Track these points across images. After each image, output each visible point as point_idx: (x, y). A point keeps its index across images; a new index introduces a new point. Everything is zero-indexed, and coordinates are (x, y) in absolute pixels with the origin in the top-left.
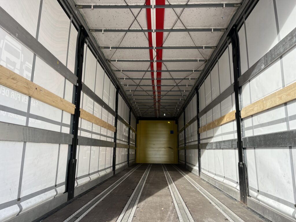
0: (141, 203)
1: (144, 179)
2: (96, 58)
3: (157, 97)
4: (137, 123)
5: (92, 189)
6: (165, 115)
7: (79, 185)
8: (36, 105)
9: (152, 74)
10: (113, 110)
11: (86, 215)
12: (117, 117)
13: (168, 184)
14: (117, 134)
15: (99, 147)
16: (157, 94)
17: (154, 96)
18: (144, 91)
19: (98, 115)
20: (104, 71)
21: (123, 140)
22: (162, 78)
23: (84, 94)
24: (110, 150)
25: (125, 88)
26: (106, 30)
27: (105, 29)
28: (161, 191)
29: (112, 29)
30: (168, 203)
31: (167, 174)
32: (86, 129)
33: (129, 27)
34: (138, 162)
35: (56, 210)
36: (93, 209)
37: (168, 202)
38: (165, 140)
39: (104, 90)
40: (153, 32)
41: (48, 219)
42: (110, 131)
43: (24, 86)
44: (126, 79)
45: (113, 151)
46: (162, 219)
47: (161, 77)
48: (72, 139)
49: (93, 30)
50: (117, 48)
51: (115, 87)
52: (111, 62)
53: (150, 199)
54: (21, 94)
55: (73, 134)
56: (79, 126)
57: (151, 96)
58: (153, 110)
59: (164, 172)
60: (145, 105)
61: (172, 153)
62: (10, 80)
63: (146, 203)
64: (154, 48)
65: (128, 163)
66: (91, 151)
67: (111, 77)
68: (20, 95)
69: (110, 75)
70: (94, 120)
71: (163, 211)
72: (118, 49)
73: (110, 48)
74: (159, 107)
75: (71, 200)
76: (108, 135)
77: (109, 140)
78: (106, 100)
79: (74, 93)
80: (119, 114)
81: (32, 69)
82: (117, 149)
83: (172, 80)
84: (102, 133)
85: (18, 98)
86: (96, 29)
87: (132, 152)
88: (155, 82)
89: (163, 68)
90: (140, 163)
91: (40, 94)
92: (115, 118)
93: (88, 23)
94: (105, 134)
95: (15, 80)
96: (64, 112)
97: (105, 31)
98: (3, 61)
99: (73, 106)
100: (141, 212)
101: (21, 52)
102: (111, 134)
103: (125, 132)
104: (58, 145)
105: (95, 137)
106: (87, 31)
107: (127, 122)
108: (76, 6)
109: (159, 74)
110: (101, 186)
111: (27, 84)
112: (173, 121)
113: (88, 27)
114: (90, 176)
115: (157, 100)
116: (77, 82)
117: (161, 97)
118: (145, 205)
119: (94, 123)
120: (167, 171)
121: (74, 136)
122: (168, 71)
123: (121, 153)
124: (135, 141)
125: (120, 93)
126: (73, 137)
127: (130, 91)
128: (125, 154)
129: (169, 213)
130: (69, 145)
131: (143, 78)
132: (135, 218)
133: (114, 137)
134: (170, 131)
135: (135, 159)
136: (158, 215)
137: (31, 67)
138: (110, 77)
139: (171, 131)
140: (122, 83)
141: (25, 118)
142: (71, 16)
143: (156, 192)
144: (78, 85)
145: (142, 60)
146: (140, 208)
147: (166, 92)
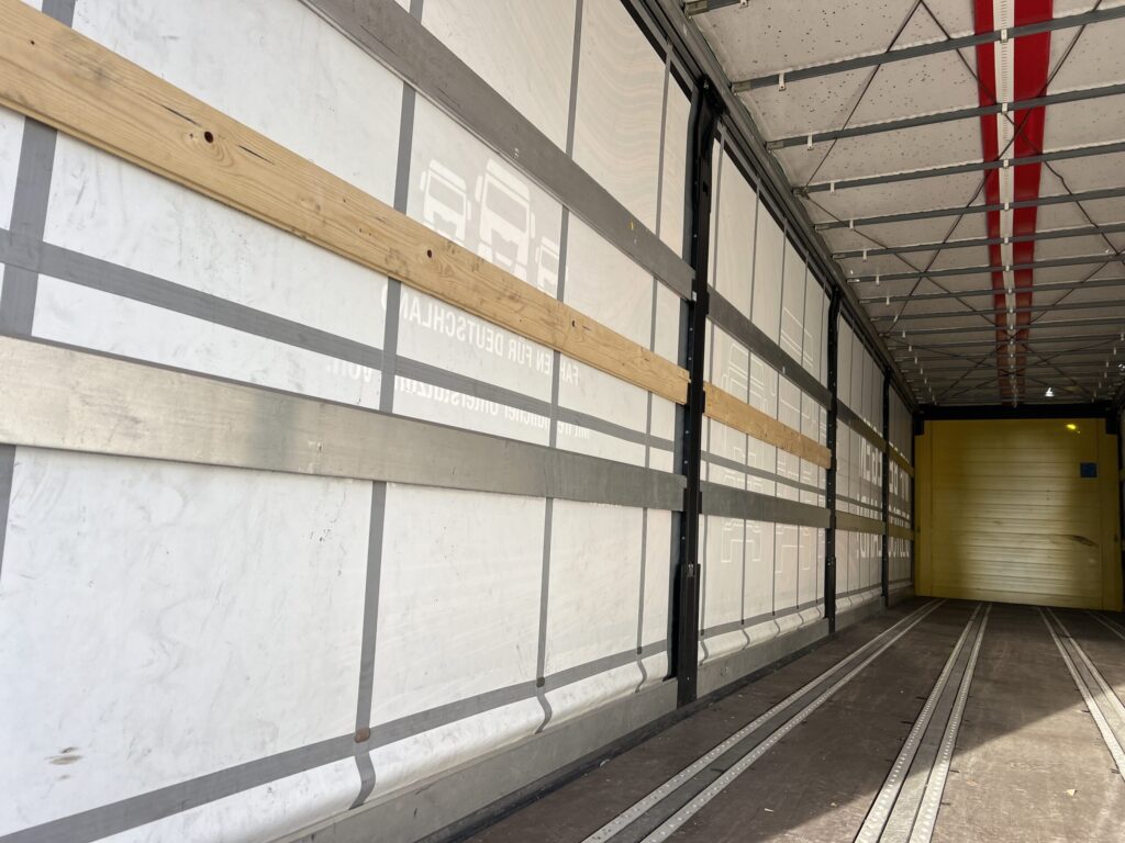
0: (967, 756)
1: (962, 663)
2: (754, 187)
3: (1011, 319)
4: (917, 430)
5: (757, 679)
6: (1049, 393)
7: (711, 656)
8: (574, 378)
9: (993, 220)
10: (819, 384)
11: (752, 768)
12: (835, 411)
13: (1085, 696)
14: (838, 478)
15: (773, 524)
16: (1014, 303)
17: (997, 317)
18: (949, 295)
19: (764, 406)
20: (781, 234)
21: (864, 500)
22: (1037, 232)
23: (716, 329)
24: (813, 537)
25: (866, 292)
26: (794, 72)
27: (790, 70)
28: (1053, 718)
29: (819, 64)
30: (1093, 772)
31: (1072, 651)
32: (725, 456)
33: (890, 42)
34: (923, 591)
35: (645, 735)
36: (773, 748)
37: (1092, 768)
38: (1050, 503)
39: (784, 308)
40: (1000, 39)
41: (624, 757)
42: (811, 464)
43: (542, 319)
44: (869, 253)
45: (823, 543)
46: (1070, 833)
47: (1034, 229)
48: (682, 491)
49: (741, 83)
50: (836, 136)
51: (826, 291)
52: (811, 195)
53: (1003, 744)
54: (534, 344)
55: (684, 473)
56: (703, 447)
57: (982, 314)
58: (993, 373)
59: (1058, 644)
60: (955, 356)
61: (1092, 561)
62: (505, 301)
63: (985, 756)
64: (1005, 108)
65: (885, 593)
66: (745, 539)
67: (811, 254)
68: (529, 347)
69: (805, 247)
70: (752, 423)
71: (1073, 803)
72: (839, 140)
73: (810, 140)
74: (1020, 358)
75: (689, 707)
76: (805, 480)
77: (809, 499)
78: (790, 347)
79: (685, 330)
80: (842, 395)
81: (558, 258)
82: (840, 535)
83: (1092, 237)
84: (782, 472)
85: (526, 359)
86: (756, 77)
87: (899, 550)
88: (1007, 252)
89: (1048, 186)
90: (934, 595)
91: (584, 340)
92: (829, 412)
93: (724, 61)
94: (793, 475)
95: (518, 301)
96: (654, 396)
97: (789, 77)
98: (485, 243)
99: (681, 375)
100: (971, 790)
101: (527, 206)
102: (813, 475)
103: (867, 468)
104: (640, 511)
105: (757, 485)
106: (723, 92)
107: (875, 429)
108: (683, 9)
109: (1025, 217)
110: (785, 668)
111: (549, 311)
112: (1093, 420)
113: (724, 76)
114: (746, 630)
115: (1012, 330)
116: (694, 289)
117: (1034, 314)
118: (985, 768)
119: (753, 435)
120: (1072, 640)
121: (688, 481)
122: (1071, 197)
123: (858, 555)
124: (909, 506)
125: (846, 312)
126: (686, 486)
127: (888, 303)
128: (873, 555)
129: (1105, 813)
130: (673, 512)
131: (949, 241)
132: (948, 809)
133: (828, 486)
134: (1078, 466)
135: (913, 578)
136: (1052, 815)
137: (555, 253)
138: (806, 254)
139: (1082, 465)
140: (852, 271)
141: (545, 422)
142: (668, 48)
143: (1030, 721)
144: (695, 299)
145: (944, 166)
146: (966, 777)
147: (1061, 292)
